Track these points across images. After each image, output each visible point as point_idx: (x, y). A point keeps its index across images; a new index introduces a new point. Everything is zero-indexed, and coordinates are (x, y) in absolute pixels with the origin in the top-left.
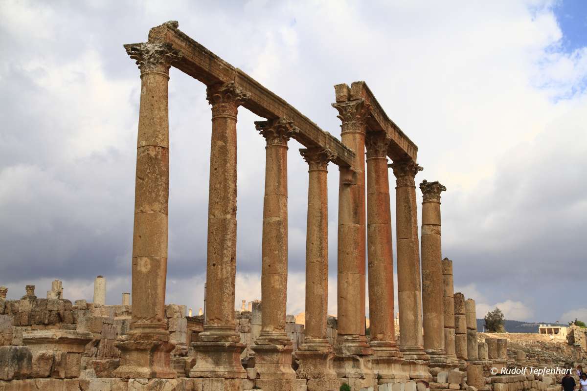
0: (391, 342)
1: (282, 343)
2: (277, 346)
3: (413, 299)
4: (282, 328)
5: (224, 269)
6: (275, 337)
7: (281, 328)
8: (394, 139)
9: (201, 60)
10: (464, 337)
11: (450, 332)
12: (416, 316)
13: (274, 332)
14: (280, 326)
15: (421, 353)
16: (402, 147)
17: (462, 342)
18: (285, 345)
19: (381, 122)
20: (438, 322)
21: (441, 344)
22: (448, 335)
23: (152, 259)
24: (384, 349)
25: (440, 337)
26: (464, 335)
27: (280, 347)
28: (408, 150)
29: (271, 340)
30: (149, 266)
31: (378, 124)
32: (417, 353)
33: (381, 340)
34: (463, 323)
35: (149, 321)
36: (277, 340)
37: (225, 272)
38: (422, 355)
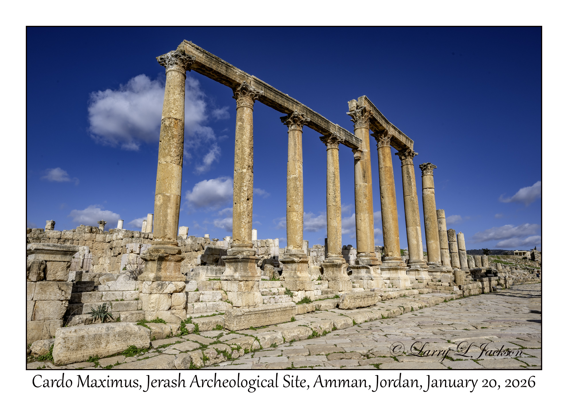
0: (398, 257)
1: (298, 257)
2: (294, 259)
3: (415, 231)
4: (300, 247)
5: (242, 206)
6: (293, 253)
7: (298, 247)
8: (395, 135)
9: (218, 67)
10: (456, 255)
11: (446, 252)
12: (418, 241)
13: (293, 250)
14: (298, 246)
15: (422, 264)
16: (401, 140)
17: (456, 258)
18: (300, 258)
19: (383, 124)
20: (435, 246)
21: (438, 258)
22: (444, 253)
23: (164, 195)
24: (393, 261)
25: (438, 254)
26: (456, 254)
27: (296, 259)
28: (406, 142)
29: (291, 255)
30: (161, 201)
31: (381, 125)
32: (420, 264)
33: (391, 256)
34: (455, 247)
35: (161, 239)
36: (295, 255)
37: (242, 208)
38: (423, 265)
